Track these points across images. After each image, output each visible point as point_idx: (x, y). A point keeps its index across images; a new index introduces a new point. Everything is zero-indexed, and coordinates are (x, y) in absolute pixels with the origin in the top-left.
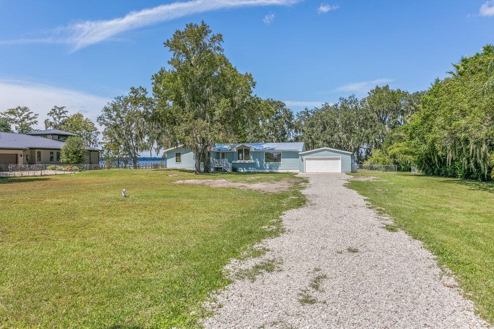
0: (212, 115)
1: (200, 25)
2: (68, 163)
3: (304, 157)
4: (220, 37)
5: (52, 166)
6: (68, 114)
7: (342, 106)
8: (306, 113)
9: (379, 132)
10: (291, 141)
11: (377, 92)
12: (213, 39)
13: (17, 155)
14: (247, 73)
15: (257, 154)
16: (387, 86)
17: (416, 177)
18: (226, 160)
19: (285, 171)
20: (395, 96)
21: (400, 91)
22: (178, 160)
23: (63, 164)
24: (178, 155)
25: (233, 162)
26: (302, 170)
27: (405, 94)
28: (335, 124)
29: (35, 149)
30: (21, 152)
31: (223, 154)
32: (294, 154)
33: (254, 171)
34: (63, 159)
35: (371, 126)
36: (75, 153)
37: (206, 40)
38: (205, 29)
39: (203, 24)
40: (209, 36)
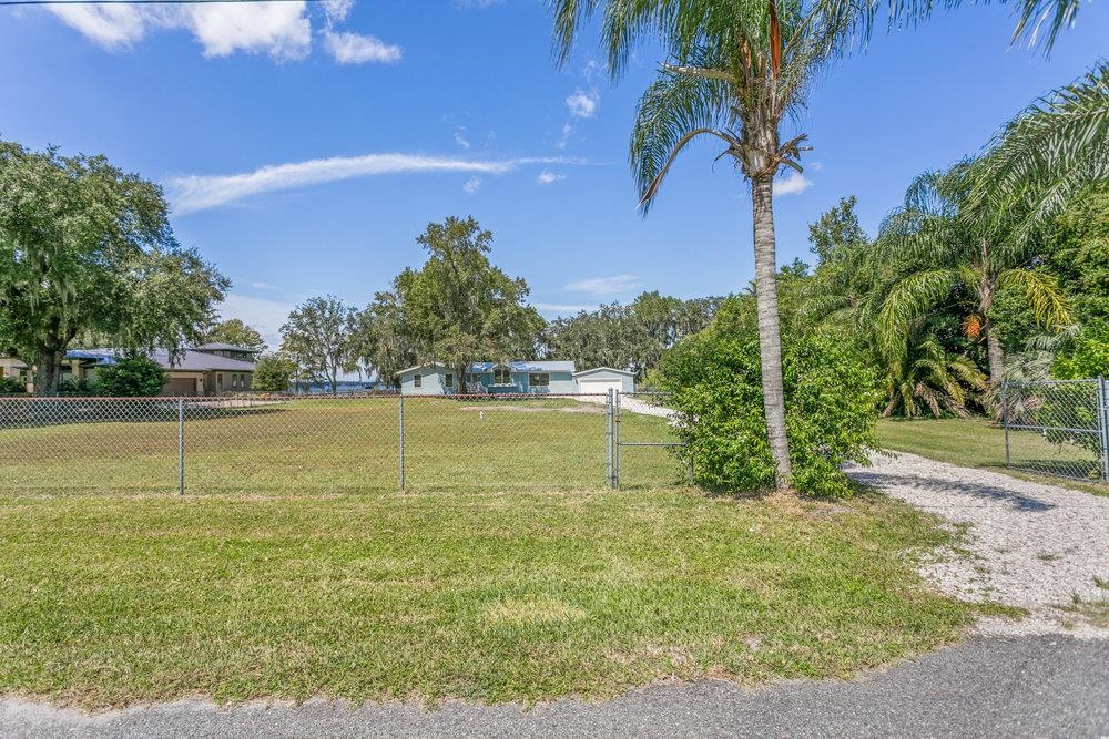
0: (479, 328)
1: (466, 220)
2: (263, 389)
3: (579, 379)
4: (488, 235)
6: (219, 320)
7: (604, 314)
8: (559, 322)
10: (542, 359)
11: (645, 298)
12: (481, 237)
13: (195, 379)
14: (518, 278)
15: (520, 375)
16: (657, 293)
18: (479, 384)
20: (666, 303)
21: (672, 298)
22: (418, 385)
23: (255, 390)
24: (418, 378)
25: (490, 386)
27: (678, 302)
28: (598, 339)
29: (215, 371)
30: (200, 376)
31: (475, 375)
32: (566, 376)
33: (513, 396)
34: (255, 382)
35: (641, 341)
36: (273, 377)
37: (473, 238)
38: (472, 225)
39: (471, 220)
40: (477, 233)
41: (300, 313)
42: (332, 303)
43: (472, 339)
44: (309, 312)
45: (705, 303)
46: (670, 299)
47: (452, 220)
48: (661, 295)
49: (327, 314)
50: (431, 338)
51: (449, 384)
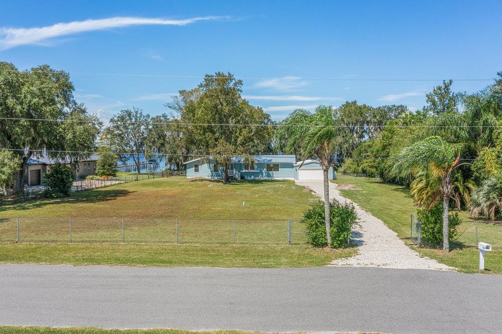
0: (236, 140)
1: (227, 75)
2: (103, 174)
3: (298, 168)
4: (240, 82)
5: (91, 176)
9: (349, 141)
11: (347, 106)
12: (235, 84)
15: (260, 165)
16: (355, 102)
17: (378, 184)
18: (235, 170)
19: (283, 179)
20: (361, 111)
21: (366, 106)
22: (197, 170)
24: (196, 166)
25: (241, 171)
26: (297, 178)
27: (369, 109)
31: (232, 165)
32: (290, 166)
33: (258, 178)
36: (109, 166)
37: (231, 85)
38: (230, 78)
39: (230, 75)
40: (234, 82)
41: (116, 119)
42: (136, 112)
43: (232, 147)
44: (122, 118)
45: (390, 109)
46: (365, 106)
47: (219, 74)
48: (359, 104)
49: (133, 120)
50: (207, 147)
51: (216, 170)
